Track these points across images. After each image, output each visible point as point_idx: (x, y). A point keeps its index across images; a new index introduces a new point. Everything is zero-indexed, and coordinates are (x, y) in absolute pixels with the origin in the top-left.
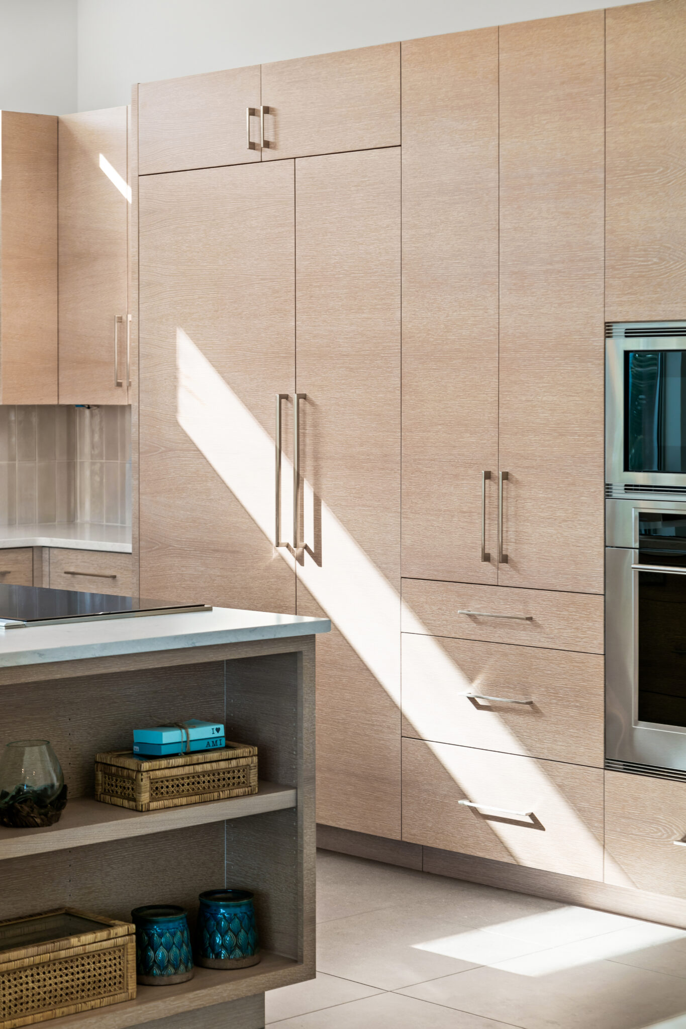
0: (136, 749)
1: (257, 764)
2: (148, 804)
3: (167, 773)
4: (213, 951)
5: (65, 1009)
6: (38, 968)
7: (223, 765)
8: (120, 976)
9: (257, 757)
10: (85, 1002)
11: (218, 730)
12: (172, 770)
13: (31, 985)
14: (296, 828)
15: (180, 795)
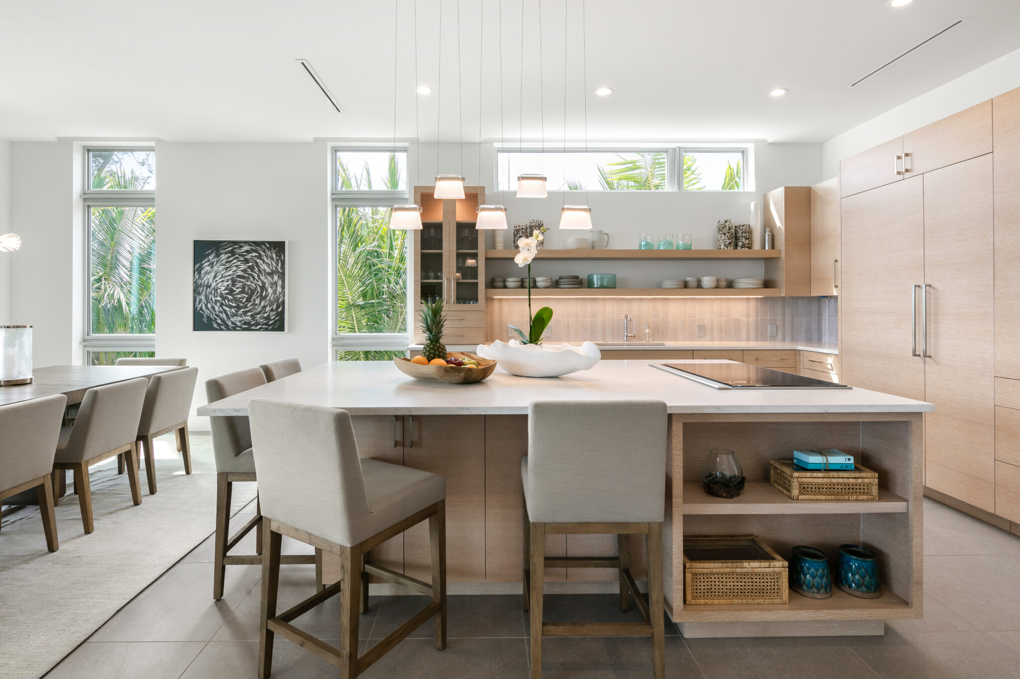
0: (795, 461)
1: (877, 483)
2: (798, 496)
3: (811, 480)
4: (847, 582)
5: (740, 601)
6: (722, 575)
7: (852, 481)
8: (778, 589)
9: (877, 479)
10: (753, 599)
11: (849, 460)
12: (814, 479)
13: (717, 583)
14: (908, 524)
15: (821, 494)
